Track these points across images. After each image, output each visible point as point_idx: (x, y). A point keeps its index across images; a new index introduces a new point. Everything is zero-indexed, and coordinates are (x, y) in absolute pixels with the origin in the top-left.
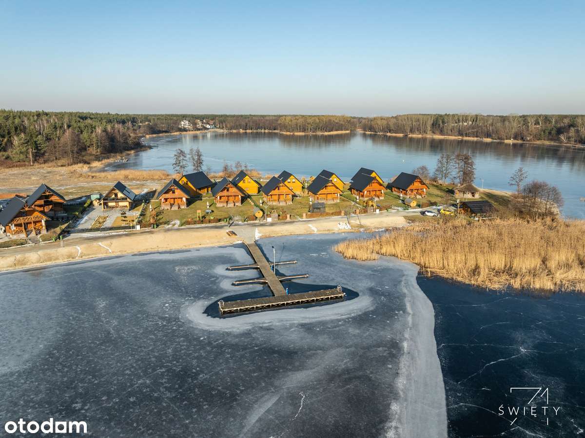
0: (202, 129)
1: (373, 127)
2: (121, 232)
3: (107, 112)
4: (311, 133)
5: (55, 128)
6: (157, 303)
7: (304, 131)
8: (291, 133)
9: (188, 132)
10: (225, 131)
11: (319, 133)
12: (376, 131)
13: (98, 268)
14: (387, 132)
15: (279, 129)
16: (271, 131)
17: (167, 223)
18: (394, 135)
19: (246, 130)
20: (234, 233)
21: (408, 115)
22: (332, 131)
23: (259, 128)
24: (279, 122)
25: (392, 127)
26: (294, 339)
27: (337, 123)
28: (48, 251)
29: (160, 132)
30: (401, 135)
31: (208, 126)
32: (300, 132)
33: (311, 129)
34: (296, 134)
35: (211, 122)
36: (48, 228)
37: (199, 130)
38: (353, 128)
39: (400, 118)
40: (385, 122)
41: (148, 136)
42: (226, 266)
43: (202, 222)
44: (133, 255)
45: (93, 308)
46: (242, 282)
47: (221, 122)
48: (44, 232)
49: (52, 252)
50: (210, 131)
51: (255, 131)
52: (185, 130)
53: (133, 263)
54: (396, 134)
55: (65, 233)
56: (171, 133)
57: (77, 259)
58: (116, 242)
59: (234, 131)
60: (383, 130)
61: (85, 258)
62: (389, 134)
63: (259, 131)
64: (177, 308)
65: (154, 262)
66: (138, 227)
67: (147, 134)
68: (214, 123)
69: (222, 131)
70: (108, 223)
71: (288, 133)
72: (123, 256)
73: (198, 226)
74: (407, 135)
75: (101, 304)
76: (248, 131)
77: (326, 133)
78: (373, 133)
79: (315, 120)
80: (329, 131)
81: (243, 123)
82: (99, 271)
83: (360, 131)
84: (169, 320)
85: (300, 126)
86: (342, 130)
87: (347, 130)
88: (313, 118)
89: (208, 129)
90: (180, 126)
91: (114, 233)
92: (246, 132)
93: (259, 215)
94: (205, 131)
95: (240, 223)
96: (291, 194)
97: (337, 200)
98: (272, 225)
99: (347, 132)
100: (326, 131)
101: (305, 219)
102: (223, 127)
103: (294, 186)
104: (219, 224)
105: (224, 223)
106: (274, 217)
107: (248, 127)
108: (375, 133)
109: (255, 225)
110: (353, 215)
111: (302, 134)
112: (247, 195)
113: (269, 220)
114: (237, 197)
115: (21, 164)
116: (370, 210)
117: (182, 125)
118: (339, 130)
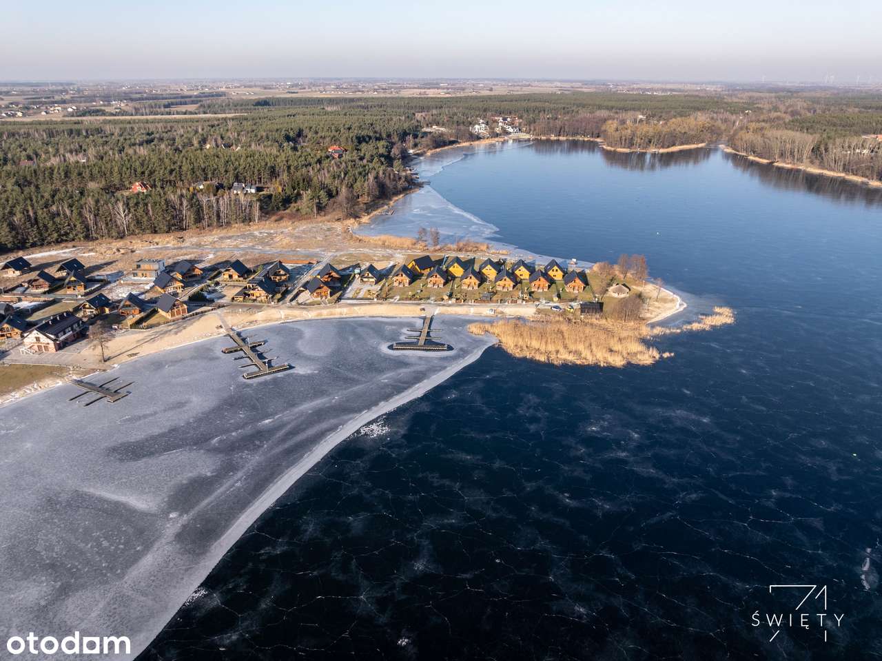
0: (500, 135)
1: (735, 143)
2: (367, 302)
4: (639, 150)
5: (334, 178)
6: (372, 341)
7: (631, 145)
8: (613, 149)
9: (482, 141)
10: (531, 138)
11: (653, 150)
13: (352, 322)
14: (751, 154)
15: (602, 137)
17: (392, 298)
20: (424, 309)
23: (577, 134)
24: (603, 129)
26: (413, 360)
28: (331, 310)
29: (446, 144)
31: (511, 130)
32: (624, 148)
33: (640, 145)
34: (620, 150)
36: (331, 296)
37: (497, 135)
38: (713, 139)
42: (408, 329)
43: (410, 299)
45: (348, 340)
46: (410, 337)
48: (329, 297)
49: (333, 310)
50: (511, 138)
51: (571, 138)
52: (478, 138)
53: (368, 321)
54: (759, 160)
55: (339, 299)
56: (459, 143)
57: (344, 316)
58: (363, 308)
59: (544, 137)
60: (746, 150)
61: (347, 316)
62: (751, 157)
63: (577, 138)
64: (379, 344)
65: (378, 322)
66: (375, 300)
67: (430, 148)
69: (527, 137)
70: (361, 295)
71: (609, 148)
73: (408, 302)
74: (772, 163)
75: (351, 338)
76: (561, 138)
77: (663, 150)
78: (733, 152)
80: (668, 147)
81: (558, 127)
82: (352, 324)
84: (374, 348)
85: (626, 140)
86: (692, 143)
87: (701, 142)
89: (510, 133)
90: (473, 132)
91: (363, 302)
92: (559, 140)
93: (446, 297)
94: (506, 138)
95: (432, 302)
96: (477, 282)
97: (511, 289)
98: (450, 306)
99: (700, 145)
100: (663, 147)
101: (473, 304)
102: (530, 130)
103: (490, 272)
104: (420, 302)
105: (422, 301)
106: (454, 300)
107: (562, 133)
108: (735, 152)
109: (439, 305)
110: (507, 303)
111: (627, 150)
112: (454, 278)
113: (450, 302)
114: (441, 281)
115: (307, 217)
116: (519, 301)
117: (477, 130)
118: (687, 144)
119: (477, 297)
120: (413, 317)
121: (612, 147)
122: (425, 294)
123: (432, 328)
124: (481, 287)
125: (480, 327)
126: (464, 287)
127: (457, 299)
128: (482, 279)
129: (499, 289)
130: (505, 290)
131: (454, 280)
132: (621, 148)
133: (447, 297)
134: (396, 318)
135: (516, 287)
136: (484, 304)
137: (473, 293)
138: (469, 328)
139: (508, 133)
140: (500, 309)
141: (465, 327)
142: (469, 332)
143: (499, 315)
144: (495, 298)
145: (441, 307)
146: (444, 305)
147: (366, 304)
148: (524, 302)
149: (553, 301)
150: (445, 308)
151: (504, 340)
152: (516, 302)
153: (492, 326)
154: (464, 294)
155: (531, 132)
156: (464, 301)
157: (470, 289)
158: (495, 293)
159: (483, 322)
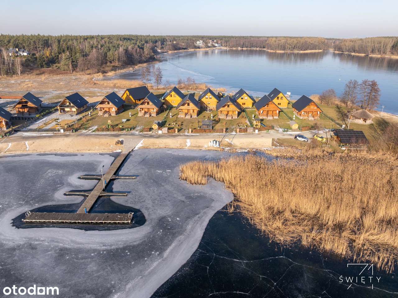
0: (211, 47)
1: (341, 48)
2: (49, 134)
3: (148, 35)
4: (289, 52)
5: (92, 47)
7: (284, 49)
8: (274, 51)
9: (201, 49)
10: (228, 49)
11: (296, 52)
12: (343, 50)
14: (352, 52)
15: (267, 47)
16: (260, 49)
18: (357, 54)
19: (243, 48)
21: (372, 38)
22: (307, 50)
23: (253, 46)
24: (267, 42)
25: (357, 49)
27: (311, 44)
29: (180, 49)
30: (363, 55)
31: (216, 45)
32: (281, 50)
33: (289, 48)
34: (278, 51)
35: (219, 42)
37: (209, 47)
38: (326, 48)
39: (364, 40)
40: (352, 44)
41: (170, 52)
44: (37, 155)
47: (226, 42)
50: (217, 49)
51: (249, 49)
52: (199, 48)
54: (359, 54)
56: (188, 49)
58: (38, 142)
59: (234, 49)
60: (349, 51)
62: (353, 54)
63: (252, 49)
66: (62, 131)
67: (171, 50)
68: (221, 43)
69: (225, 48)
71: (272, 51)
72: (31, 154)
74: (368, 55)
76: (244, 49)
77: (301, 52)
78: (340, 52)
79: (293, 41)
80: (304, 50)
81: (242, 43)
83: (331, 50)
85: (281, 46)
86: (316, 49)
87: (320, 49)
88: (292, 40)
89: (216, 47)
90: (196, 45)
91: (45, 134)
92: (242, 50)
93: (155, 127)
94: (214, 48)
95: (137, 133)
96: (197, 109)
97: (235, 117)
98: (159, 137)
99: (320, 51)
100: (302, 50)
101: (190, 134)
102: (227, 45)
103: (210, 102)
104: (120, 133)
105: (124, 132)
106: (165, 130)
107: (244, 46)
108: (342, 52)
109: (145, 136)
110: (234, 133)
111: (282, 52)
112: (170, 107)
113: (160, 132)
114: (154, 109)
115: (65, 72)
116: (250, 130)
117: (198, 44)
118: (313, 50)
119: (196, 125)
120: (101, 154)
121: (273, 50)
122: (132, 123)
123: (121, 173)
124: (201, 116)
125: (199, 170)
126: (181, 116)
127: (169, 129)
128: (202, 108)
129: (222, 117)
130: (229, 118)
131: (170, 109)
132: (278, 50)
133: (157, 127)
134: (76, 155)
135: (241, 115)
136: (204, 134)
137: (191, 122)
138: (182, 171)
139: (215, 47)
140: (227, 140)
141: (175, 170)
142: (180, 178)
143: (227, 149)
144: (218, 127)
145: (146, 139)
146: (151, 136)
147: (45, 137)
148: (257, 131)
149: (291, 129)
150: (152, 140)
151: (243, 196)
152: (245, 130)
153: (218, 166)
154: (180, 123)
155: (228, 46)
156: (179, 131)
157: (188, 117)
158: (218, 121)
159: (203, 159)
